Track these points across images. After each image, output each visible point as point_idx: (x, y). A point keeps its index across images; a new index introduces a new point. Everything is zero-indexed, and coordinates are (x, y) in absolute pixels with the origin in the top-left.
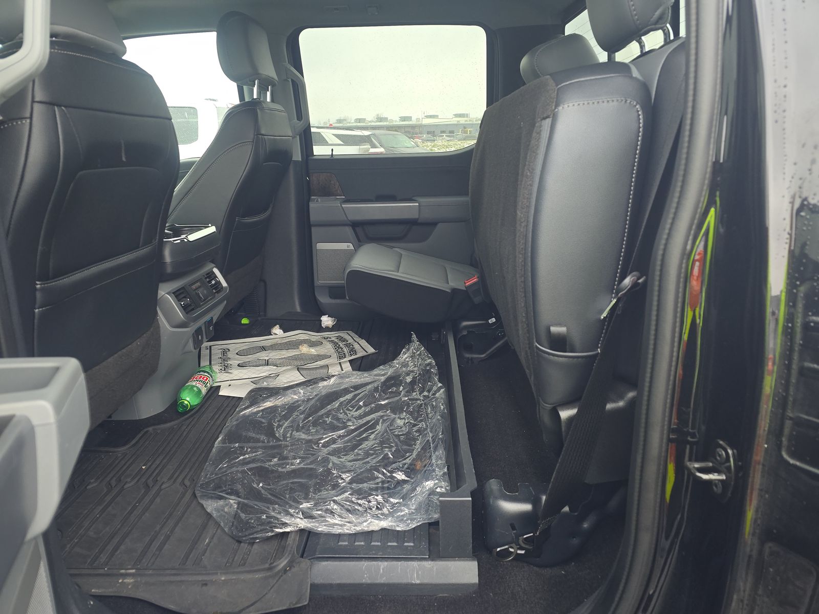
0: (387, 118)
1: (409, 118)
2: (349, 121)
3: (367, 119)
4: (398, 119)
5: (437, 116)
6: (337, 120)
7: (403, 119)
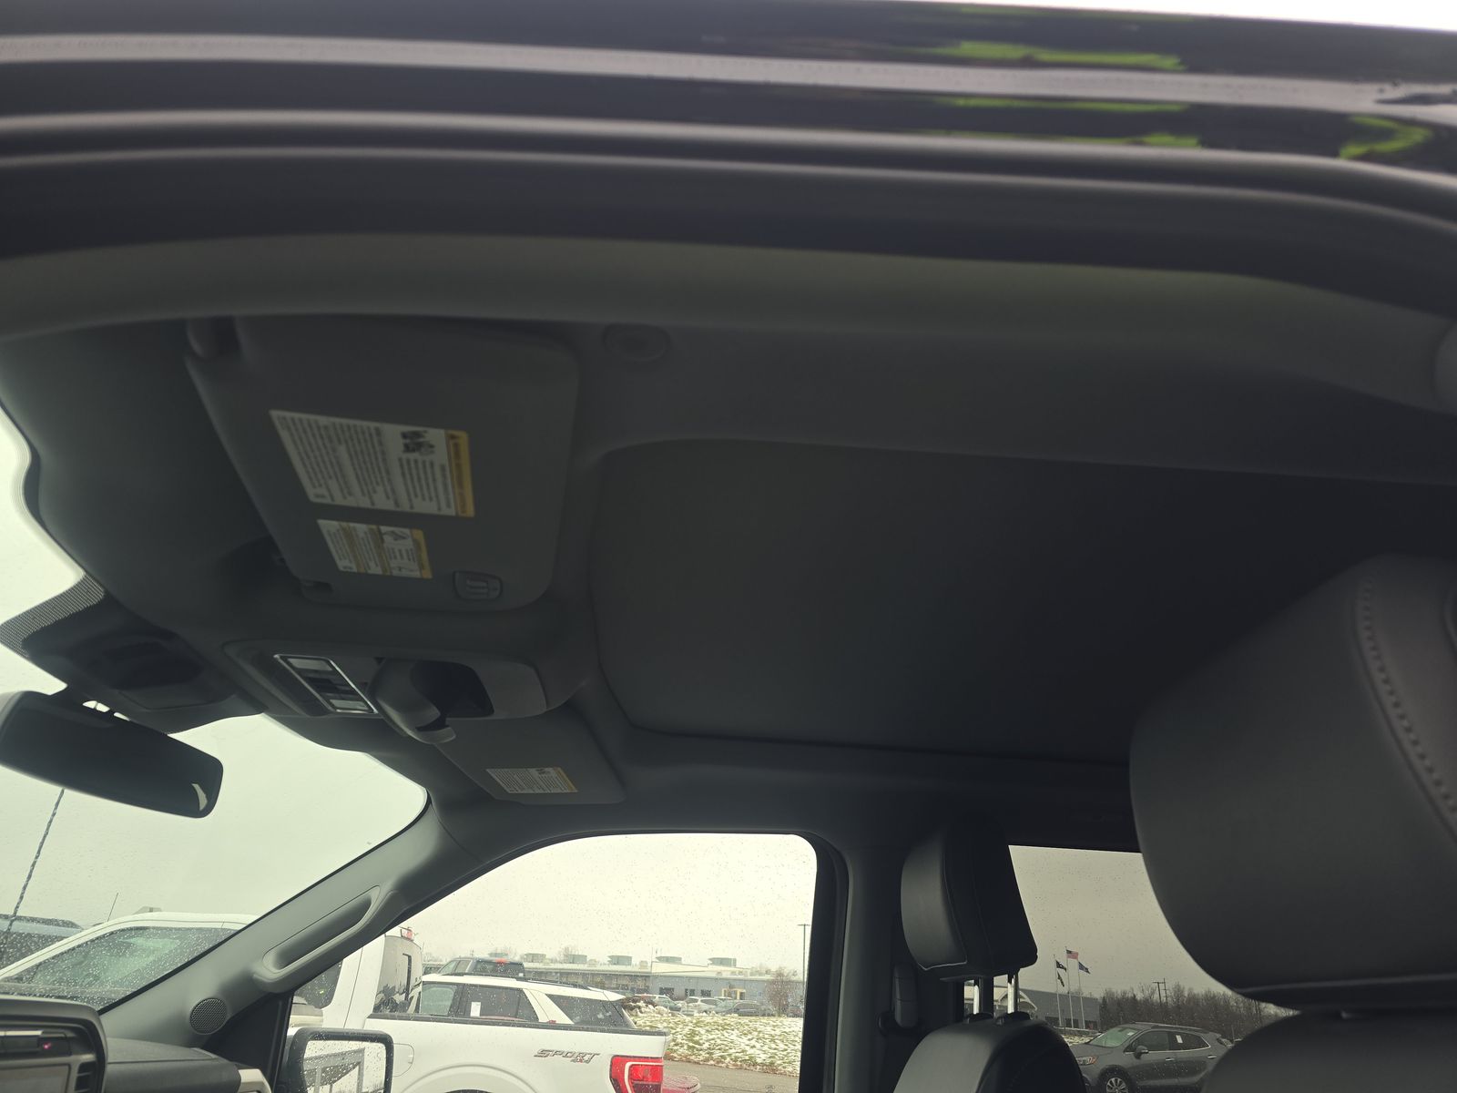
1: (627, 960)
4: (606, 960)
5: (679, 959)
7: (617, 960)
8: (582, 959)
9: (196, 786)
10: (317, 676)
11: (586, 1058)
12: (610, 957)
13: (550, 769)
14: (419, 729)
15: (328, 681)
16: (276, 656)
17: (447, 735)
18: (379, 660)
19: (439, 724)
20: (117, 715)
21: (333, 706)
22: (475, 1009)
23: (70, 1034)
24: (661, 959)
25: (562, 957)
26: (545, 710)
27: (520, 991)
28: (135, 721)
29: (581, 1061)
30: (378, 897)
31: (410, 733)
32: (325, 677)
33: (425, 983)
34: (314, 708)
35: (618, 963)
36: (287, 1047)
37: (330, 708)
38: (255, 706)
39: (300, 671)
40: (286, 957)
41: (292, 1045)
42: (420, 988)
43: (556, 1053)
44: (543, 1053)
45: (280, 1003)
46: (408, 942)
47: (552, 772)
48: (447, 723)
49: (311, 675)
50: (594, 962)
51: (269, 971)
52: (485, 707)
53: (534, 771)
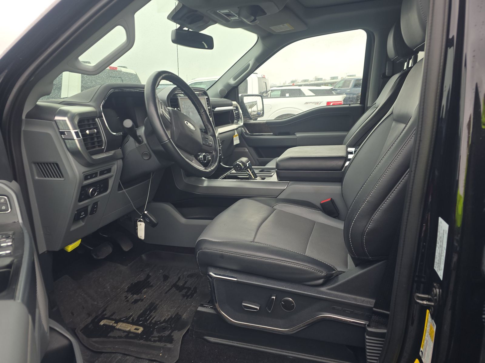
0: (322, 78)
1: (337, 78)
2: (298, 81)
3: (309, 80)
4: (329, 79)
5: (355, 75)
6: (291, 81)
7: (333, 78)
8: (321, 79)
9: (203, 42)
10: (226, 14)
11: (319, 103)
12: (331, 77)
13: (285, 24)
14: (251, 22)
15: (229, 14)
16: (218, 11)
17: (257, 22)
18: (239, 8)
19: (255, 20)
20: (190, 30)
21: (231, 19)
22: (287, 95)
23: (203, 93)
24: (348, 76)
25: (314, 80)
26: (278, 11)
27: (300, 89)
28: (194, 31)
29: (318, 104)
30: (251, 63)
31: (249, 23)
32: (228, 13)
33: (271, 90)
34: (227, 21)
35: (333, 79)
36: (240, 98)
37: (230, 20)
38: (215, 22)
39: (223, 13)
40: (235, 79)
41: (241, 97)
42: (270, 92)
43: (310, 103)
44: (307, 103)
45: (236, 89)
46: (264, 79)
47: (286, 25)
48: (257, 19)
49: (225, 14)
50: (325, 80)
51: (232, 82)
52: (264, 13)
53: (281, 26)
